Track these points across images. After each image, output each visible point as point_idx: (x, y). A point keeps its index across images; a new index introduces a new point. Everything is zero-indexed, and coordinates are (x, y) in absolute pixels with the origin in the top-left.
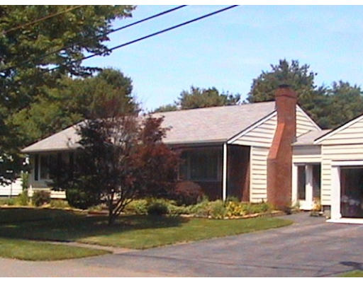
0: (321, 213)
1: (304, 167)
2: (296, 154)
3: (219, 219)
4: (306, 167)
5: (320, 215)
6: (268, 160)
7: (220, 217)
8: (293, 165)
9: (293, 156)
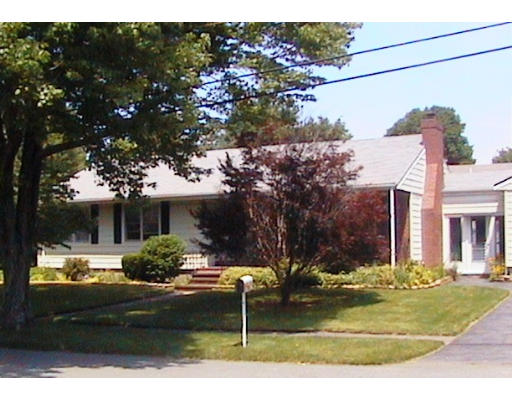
0: (506, 276)
1: (459, 219)
2: (445, 203)
3: (405, 288)
4: (462, 220)
5: (506, 279)
6: (422, 210)
7: (406, 286)
8: (443, 217)
9: (444, 206)
